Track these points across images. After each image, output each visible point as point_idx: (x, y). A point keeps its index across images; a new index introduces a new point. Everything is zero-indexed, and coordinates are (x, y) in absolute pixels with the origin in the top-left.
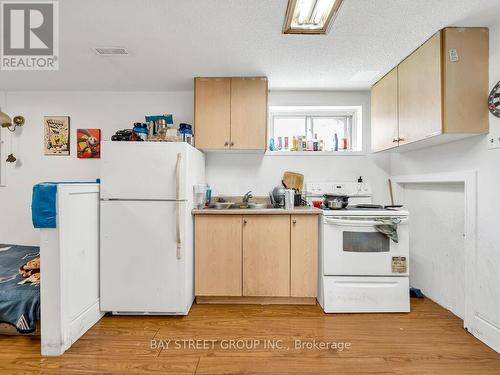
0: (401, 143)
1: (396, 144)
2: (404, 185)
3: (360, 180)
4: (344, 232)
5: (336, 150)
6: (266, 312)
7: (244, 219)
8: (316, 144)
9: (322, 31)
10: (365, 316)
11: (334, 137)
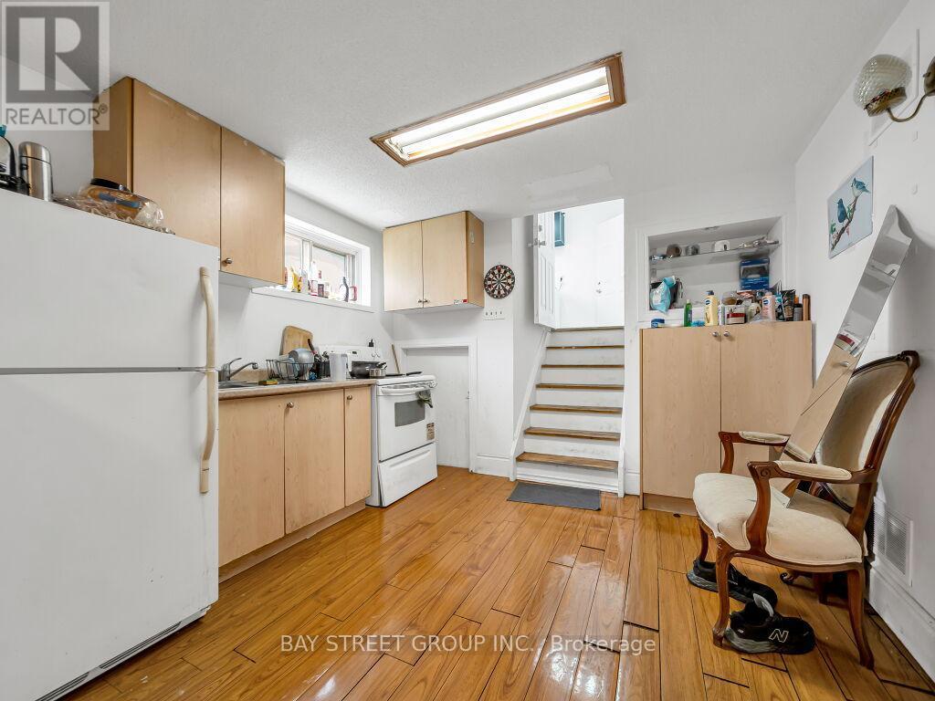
0: (426, 305)
1: (421, 305)
2: (407, 351)
3: (371, 345)
4: (396, 404)
5: (346, 300)
6: (325, 540)
7: (288, 401)
8: (321, 287)
9: (403, 163)
10: (415, 494)
11: (342, 281)
